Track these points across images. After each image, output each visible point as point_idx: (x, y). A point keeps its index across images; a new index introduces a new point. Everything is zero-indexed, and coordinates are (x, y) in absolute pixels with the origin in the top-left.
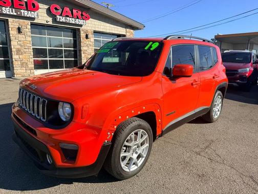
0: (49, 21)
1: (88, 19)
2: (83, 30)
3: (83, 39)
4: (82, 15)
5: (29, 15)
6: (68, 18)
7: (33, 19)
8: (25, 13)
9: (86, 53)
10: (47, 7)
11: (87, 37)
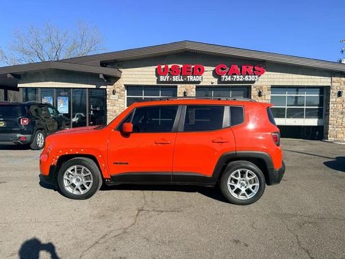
0: (215, 82)
1: (263, 73)
2: (254, 87)
3: (255, 97)
4: (254, 69)
5: (194, 79)
6: (235, 76)
7: (199, 82)
8: (191, 78)
10: (213, 68)
11: (260, 94)
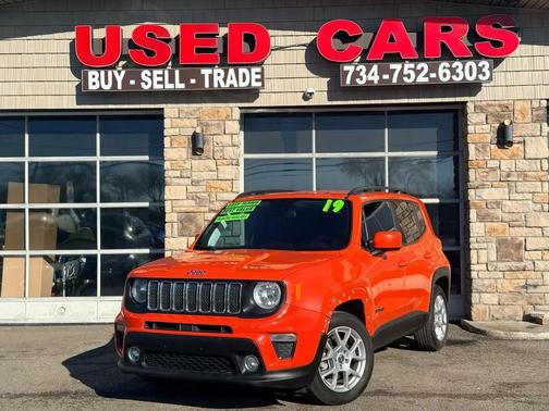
0: (318, 90)
1: (512, 47)
2: (479, 109)
3: (482, 148)
4: (473, 36)
5: (232, 82)
6: (396, 67)
7: (251, 93)
8: (216, 77)
9: (493, 219)
10: (307, 38)
11: (503, 138)
